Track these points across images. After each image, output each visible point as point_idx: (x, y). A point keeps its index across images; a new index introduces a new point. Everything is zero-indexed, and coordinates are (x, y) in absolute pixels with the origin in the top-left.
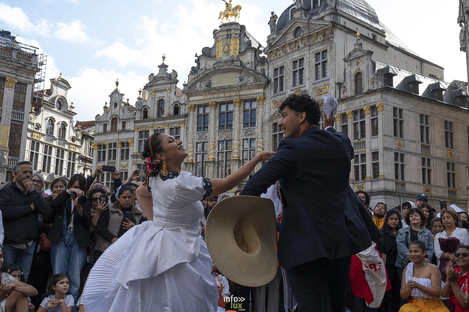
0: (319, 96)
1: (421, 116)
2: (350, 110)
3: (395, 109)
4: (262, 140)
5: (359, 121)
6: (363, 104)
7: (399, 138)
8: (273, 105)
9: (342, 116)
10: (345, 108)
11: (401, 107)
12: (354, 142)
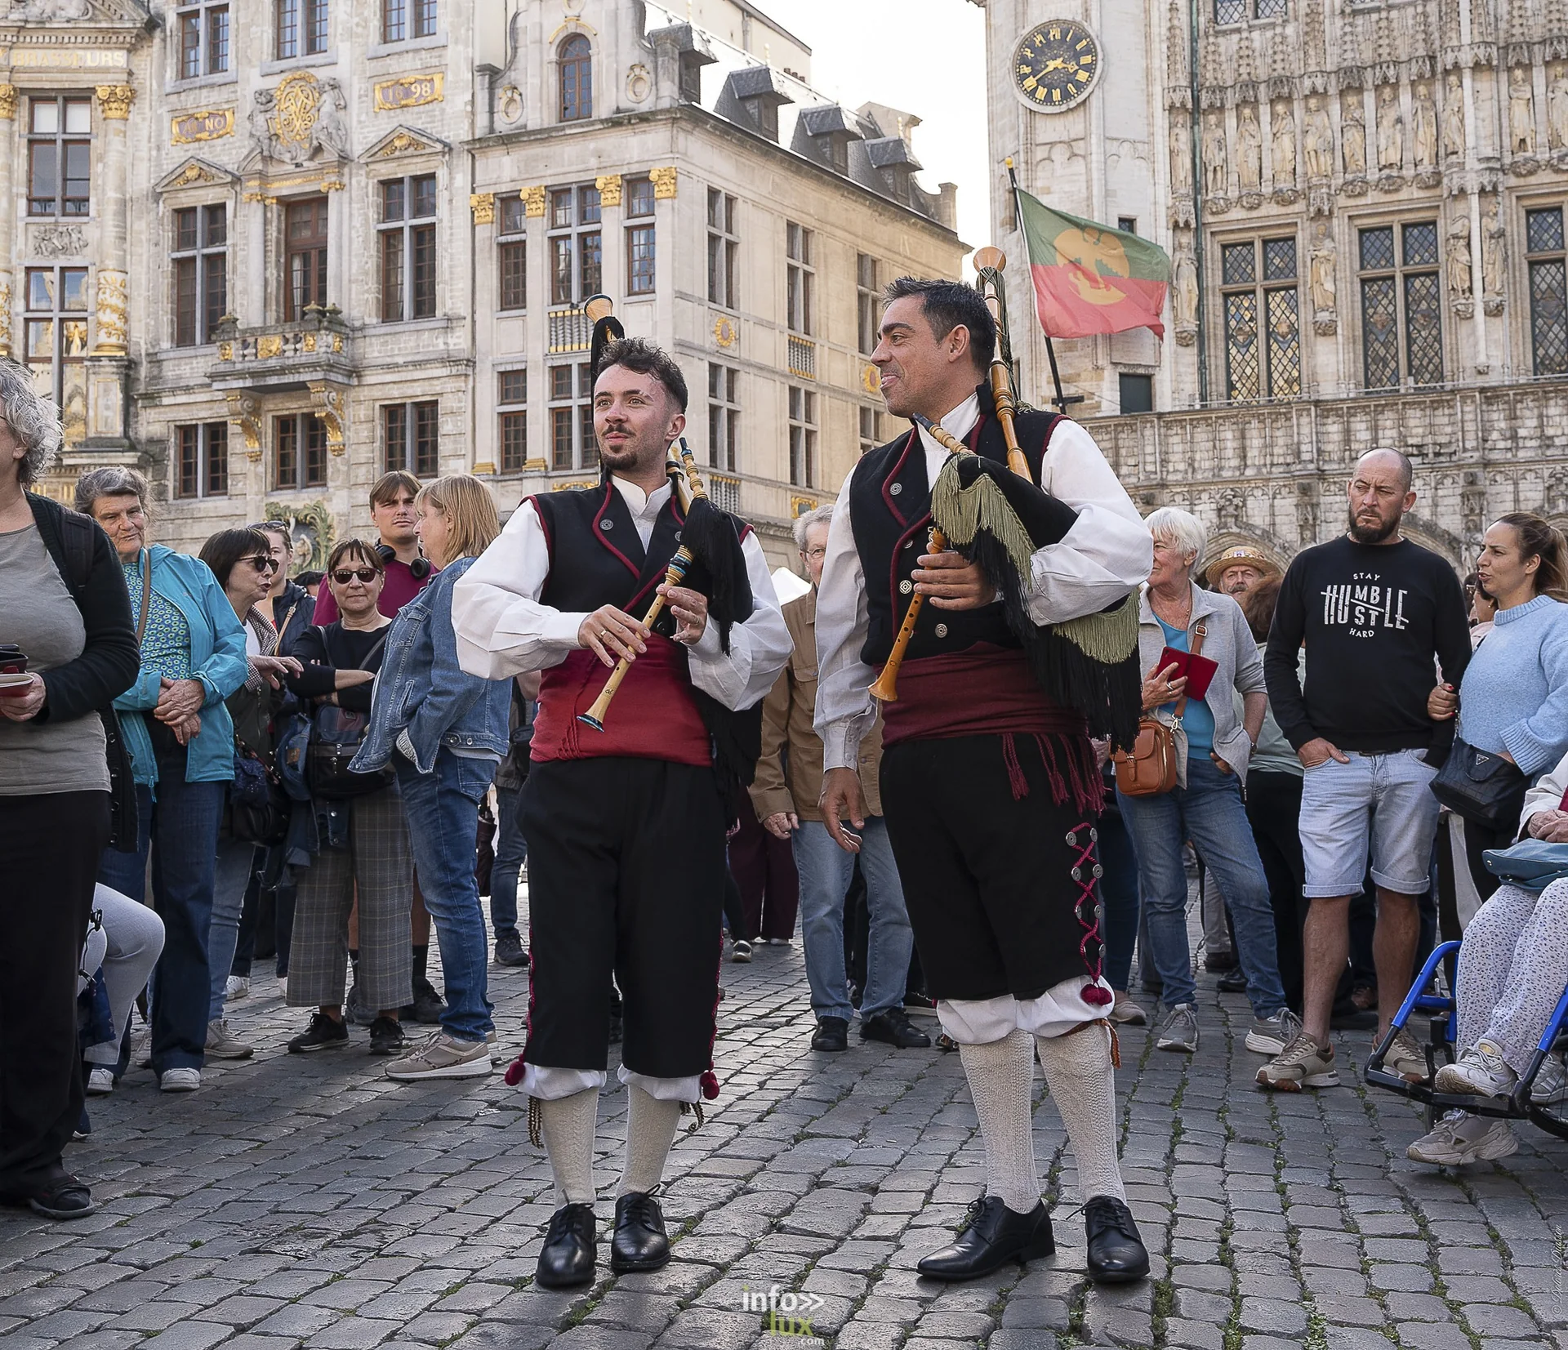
0: (398, 111)
1: (792, 227)
2: (537, 183)
3: (713, 194)
4: (120, 276)
5: (575, 230)
6: (593, 162)
7: (724, 308)
8: (176, 129)
9: (498, 203)
10: (515, 176)
11: (733, 190)
12: (553, 315)
